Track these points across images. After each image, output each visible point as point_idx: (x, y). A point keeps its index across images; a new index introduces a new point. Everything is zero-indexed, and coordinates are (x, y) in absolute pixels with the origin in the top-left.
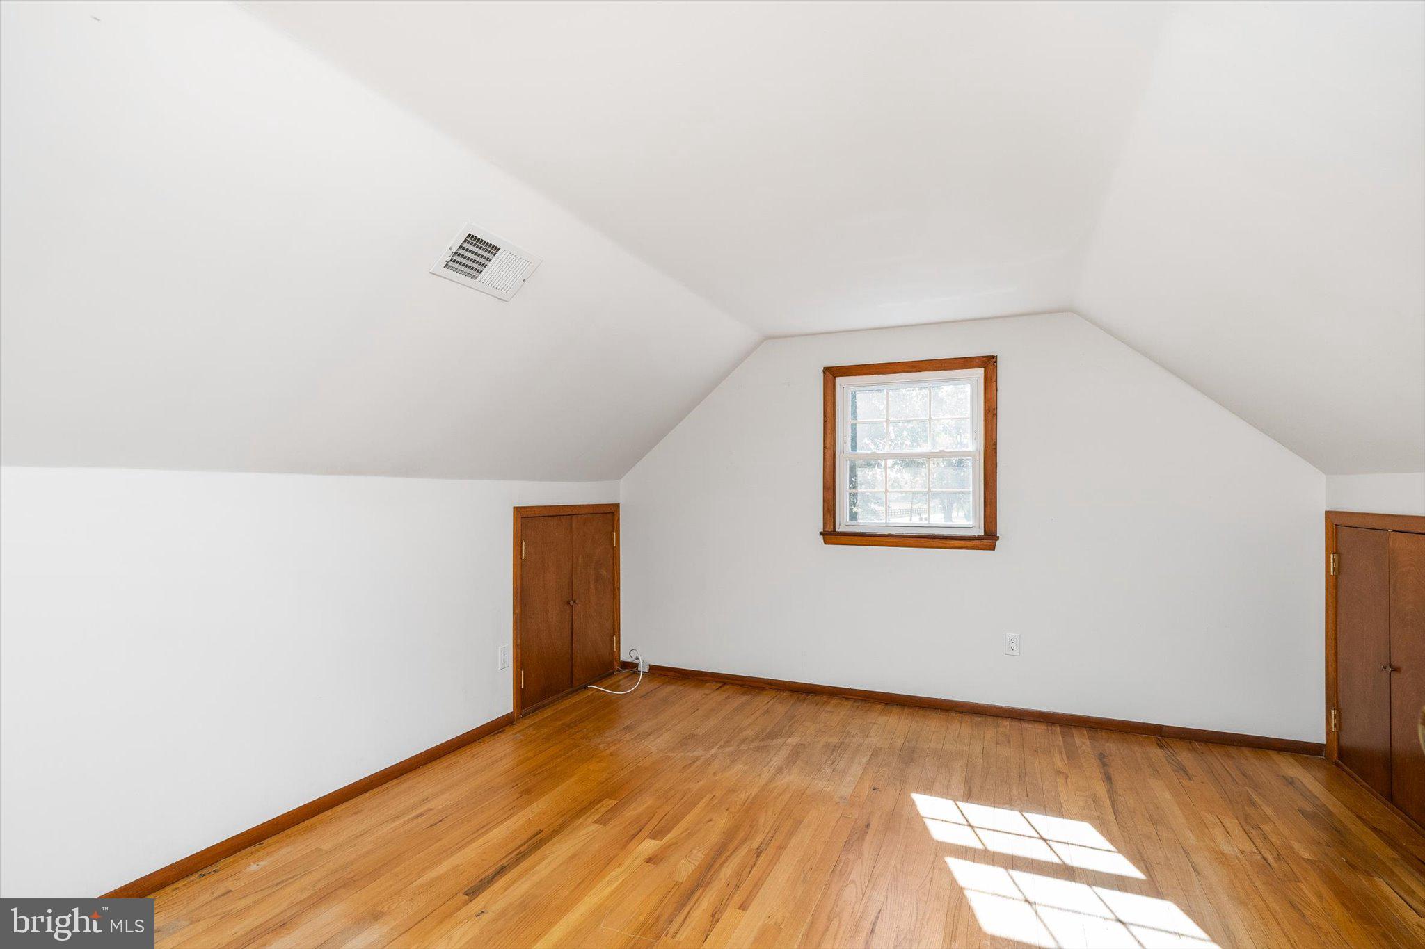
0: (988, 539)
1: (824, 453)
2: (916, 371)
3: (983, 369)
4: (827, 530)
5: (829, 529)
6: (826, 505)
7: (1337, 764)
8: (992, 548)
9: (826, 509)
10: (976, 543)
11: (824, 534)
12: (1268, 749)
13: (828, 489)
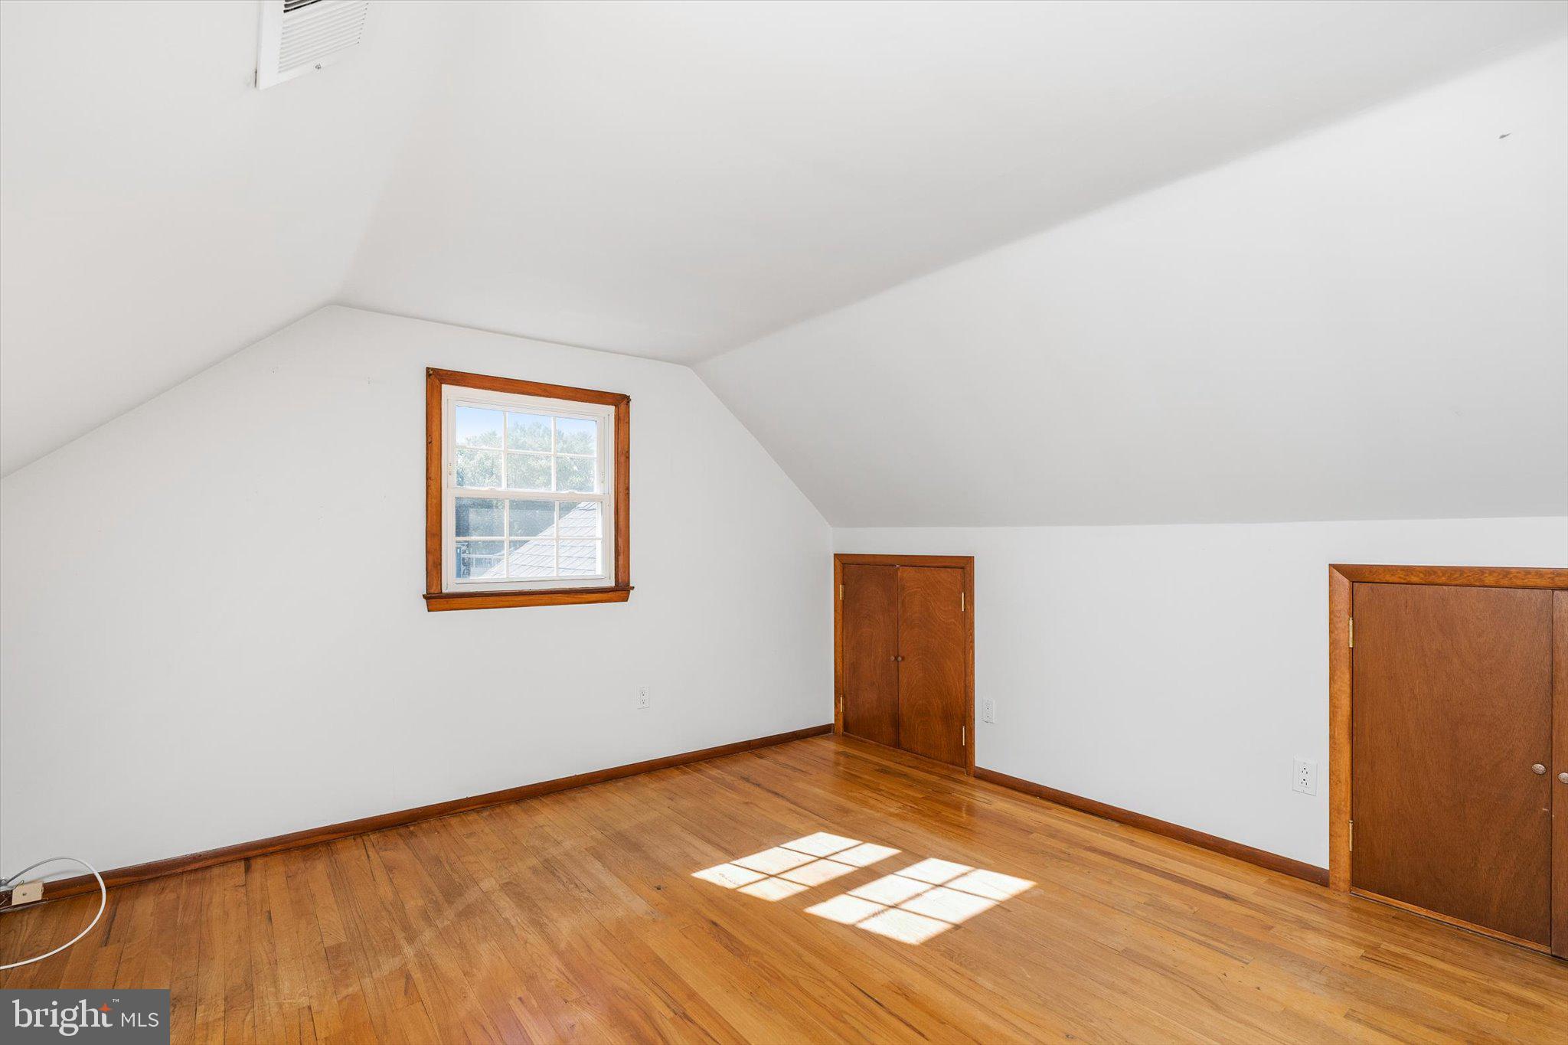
0: (621, 590)
1: (428, 486)
2: (547, 396)
3: (613, 408)
4: (432, 591)
5: (434, 590)
6: (431, 558)
7: (843, 735)
8: (625, 599)
9: (430, 563)
10: (610, 595)
11: (428, 597)
12: (807, 737)
13: (434, 535)
